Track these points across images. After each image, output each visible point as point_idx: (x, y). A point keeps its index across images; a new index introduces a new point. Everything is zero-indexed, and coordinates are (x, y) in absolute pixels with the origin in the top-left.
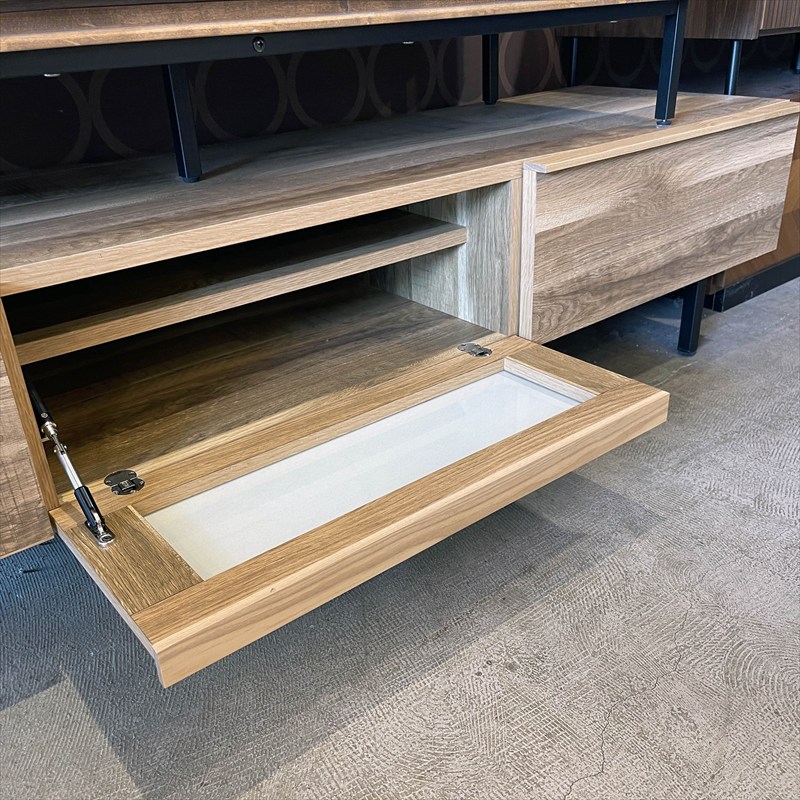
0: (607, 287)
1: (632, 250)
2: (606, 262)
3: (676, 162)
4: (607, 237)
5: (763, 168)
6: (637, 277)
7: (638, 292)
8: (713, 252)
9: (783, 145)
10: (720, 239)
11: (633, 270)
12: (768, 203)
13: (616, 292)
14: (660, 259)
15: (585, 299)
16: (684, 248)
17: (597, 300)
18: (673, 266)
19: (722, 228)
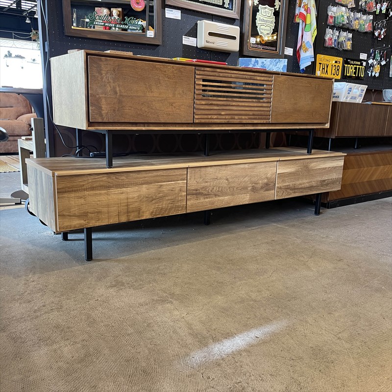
0: (294, 189)
1: (300, 182)
2: (294, 183)
3: (311, 163)
4: (294, 177)
5: (335, 168)
6: (301, 188)
7: (302, 192)
8: (322, 186)
9: (340, 163)
10: (323, 183)
11: (300, 186)
12: (337, 177)
13: (296, 191)
14: (307, 185)
15: (288, 190)
16: (314, 184)
17: (291, 192)
18: (311, 188)
19: (324, 181)
